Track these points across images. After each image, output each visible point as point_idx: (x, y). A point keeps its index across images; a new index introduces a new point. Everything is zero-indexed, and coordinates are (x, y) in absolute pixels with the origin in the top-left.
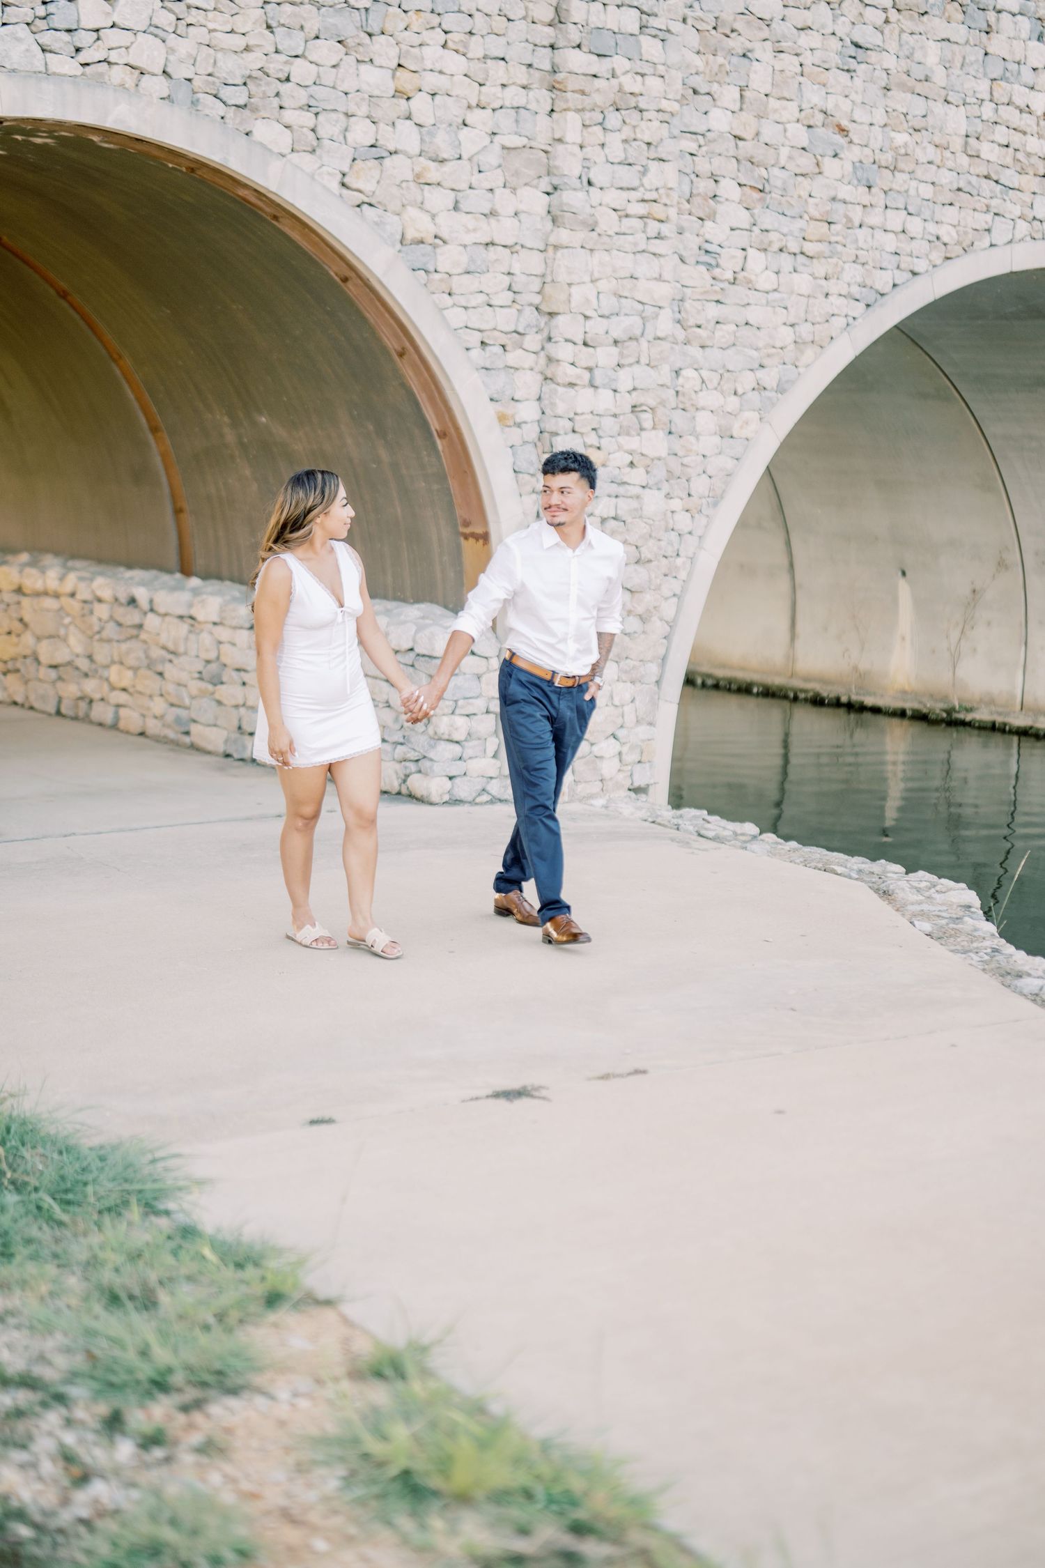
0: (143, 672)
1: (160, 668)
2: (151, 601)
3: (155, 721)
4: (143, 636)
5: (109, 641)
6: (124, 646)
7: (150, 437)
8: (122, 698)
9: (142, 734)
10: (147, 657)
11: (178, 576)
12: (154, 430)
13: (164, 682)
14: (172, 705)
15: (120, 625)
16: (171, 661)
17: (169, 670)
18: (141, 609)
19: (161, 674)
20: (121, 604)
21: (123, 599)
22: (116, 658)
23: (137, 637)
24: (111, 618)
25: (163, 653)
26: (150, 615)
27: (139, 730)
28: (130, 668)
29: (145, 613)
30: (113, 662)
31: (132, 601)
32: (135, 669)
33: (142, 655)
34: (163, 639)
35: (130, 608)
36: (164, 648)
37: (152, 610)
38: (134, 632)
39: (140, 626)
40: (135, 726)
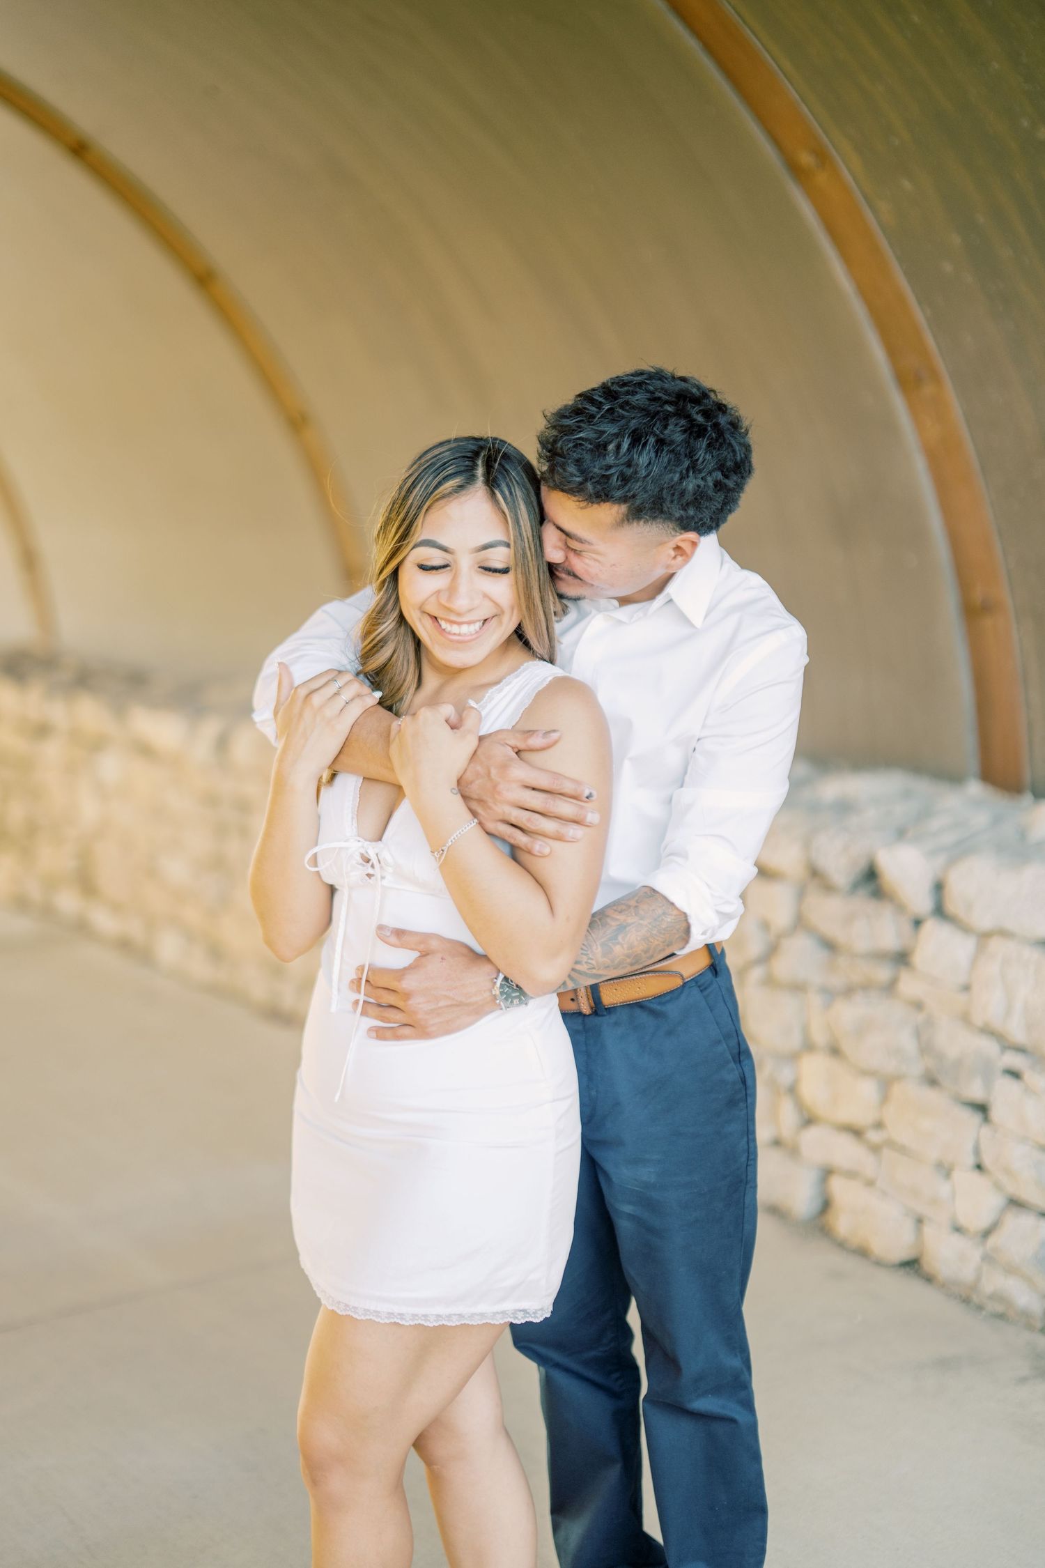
0: (911, 1090)
1: (976, 1092)
2: (939, 888)
3: (956, 1241)
4: (909, 986)
5: (798, 988)
6: (848, 1013)
7: (898, 402)
8: (845, 1152)
9: (912, 1265)
10: (926, 1048)
11: (975, 788)
12: (909, 382)
13: (985, 1131)
14: (1015, 1203)
15: (830, 946)
16: (1015, 1074)
17: (1004, 1095)
18: (900, 908)
19: (982, 1109)
20: (828, 888)
21: (840, 869)
22: (819, 1037)
23: (890, 988)
24: (800, 923)
25: (989, 1047)
26: (934, 932)
27: (903, 1254)
28: (866, 1073)
29: (918, 923)
30: (809, 1046)
31: (870, 878)
32: (886, 1083)
33: (908, 1043)
34: (990, 1005)
35: (862, 903)
36: (988, 1031)
37: (940, 911)
38: (883, 973)
39: (902, 958)
40: (896, 1243)
